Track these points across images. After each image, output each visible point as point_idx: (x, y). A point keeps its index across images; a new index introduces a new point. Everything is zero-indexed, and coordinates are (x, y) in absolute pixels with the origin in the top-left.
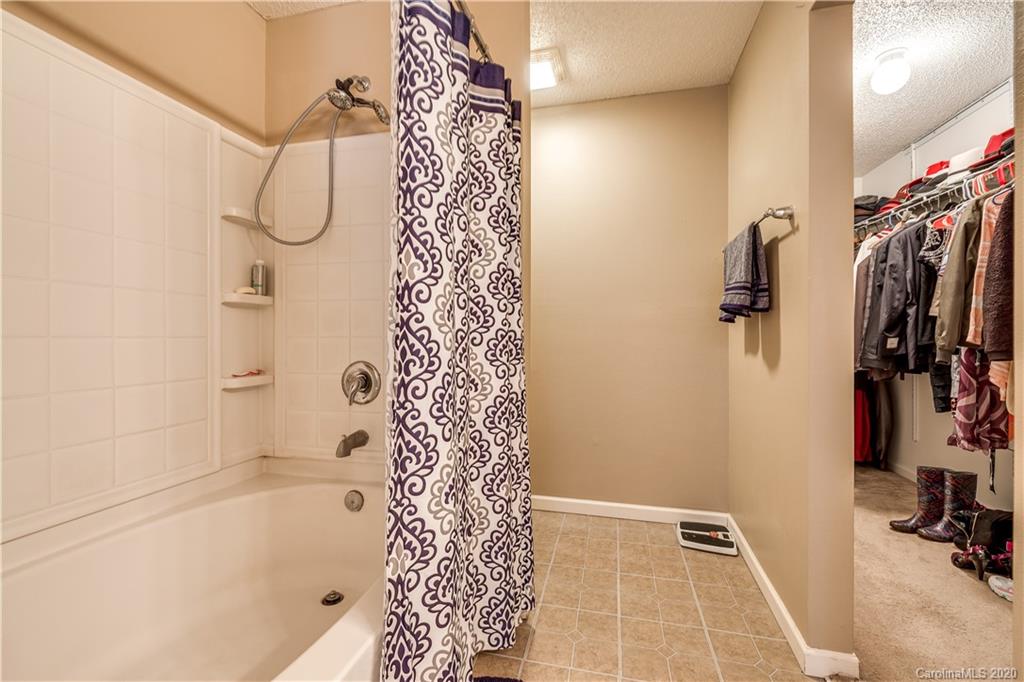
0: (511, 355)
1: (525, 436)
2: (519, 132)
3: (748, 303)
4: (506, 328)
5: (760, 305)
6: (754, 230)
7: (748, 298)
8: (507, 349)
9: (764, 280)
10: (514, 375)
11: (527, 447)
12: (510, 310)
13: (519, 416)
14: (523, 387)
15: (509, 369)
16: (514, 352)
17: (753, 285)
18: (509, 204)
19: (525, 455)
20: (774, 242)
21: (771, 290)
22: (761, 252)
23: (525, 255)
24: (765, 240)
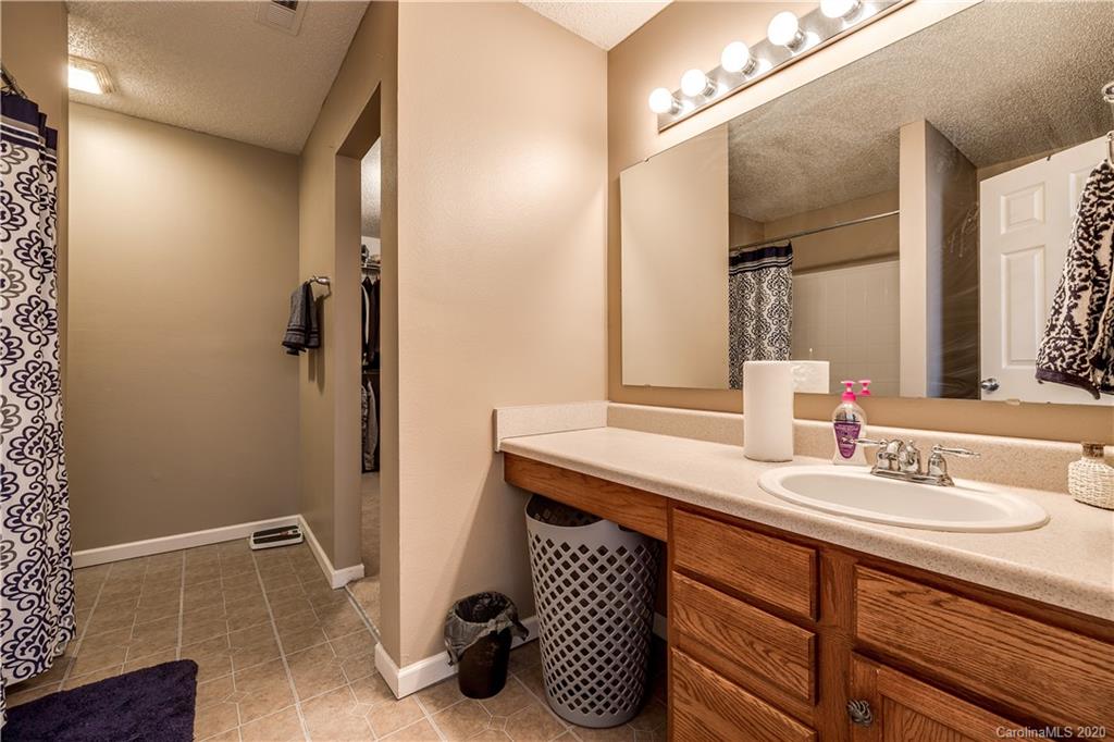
0: (45, 386)
1: (62, 468)
2: (54, 161)
3: (302, 342)
4: (40, 360)
5: (312, 344)
6: (307, 287)
7: (303, 338)
8: (42, 381)
9: (315, 325)
10: (50, 405)
11: (65, 478)
12: (44, 340)
13: (55, 446)
14: (60, 419)
15: (43, 400)
16: (49, 384)
17: (306, 328)
18: (44, 236)
19: (62, 487)
20: (321, 299)
21: (319, 333)
22: (312, 305)
23: (62, 286)
24: (315, 296)
